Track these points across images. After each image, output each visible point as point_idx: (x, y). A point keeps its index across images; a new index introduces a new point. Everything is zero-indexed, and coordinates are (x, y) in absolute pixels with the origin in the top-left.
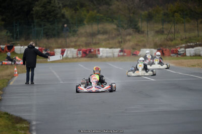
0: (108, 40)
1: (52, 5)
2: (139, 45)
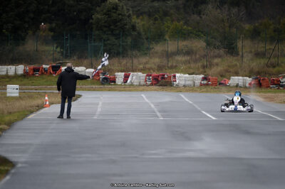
0: (189, 63)
1: (118, 12)
2: (230, 72)
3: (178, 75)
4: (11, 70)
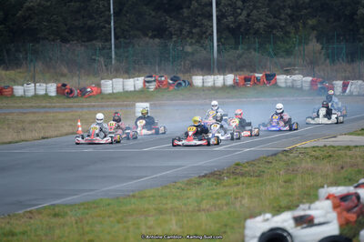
4: (219, 80)
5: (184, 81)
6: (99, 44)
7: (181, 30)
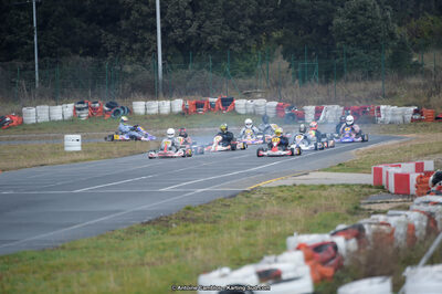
3: (382, 107)
4: (164, 106)
5: (123, 108)
6: (19, 64)
7: (118, 46)
